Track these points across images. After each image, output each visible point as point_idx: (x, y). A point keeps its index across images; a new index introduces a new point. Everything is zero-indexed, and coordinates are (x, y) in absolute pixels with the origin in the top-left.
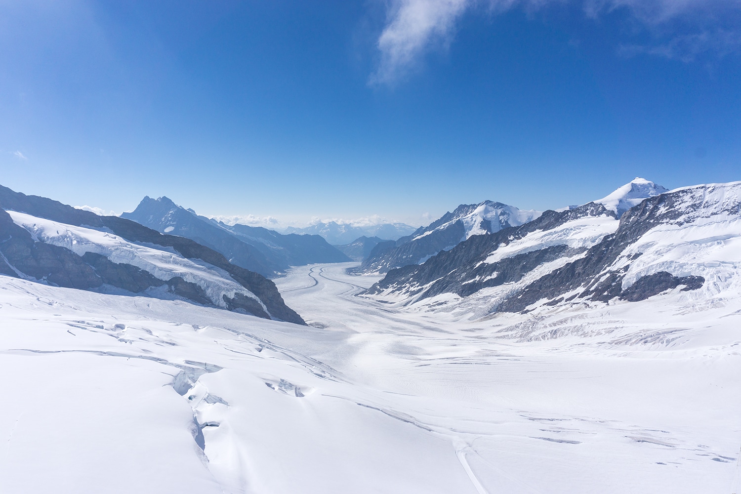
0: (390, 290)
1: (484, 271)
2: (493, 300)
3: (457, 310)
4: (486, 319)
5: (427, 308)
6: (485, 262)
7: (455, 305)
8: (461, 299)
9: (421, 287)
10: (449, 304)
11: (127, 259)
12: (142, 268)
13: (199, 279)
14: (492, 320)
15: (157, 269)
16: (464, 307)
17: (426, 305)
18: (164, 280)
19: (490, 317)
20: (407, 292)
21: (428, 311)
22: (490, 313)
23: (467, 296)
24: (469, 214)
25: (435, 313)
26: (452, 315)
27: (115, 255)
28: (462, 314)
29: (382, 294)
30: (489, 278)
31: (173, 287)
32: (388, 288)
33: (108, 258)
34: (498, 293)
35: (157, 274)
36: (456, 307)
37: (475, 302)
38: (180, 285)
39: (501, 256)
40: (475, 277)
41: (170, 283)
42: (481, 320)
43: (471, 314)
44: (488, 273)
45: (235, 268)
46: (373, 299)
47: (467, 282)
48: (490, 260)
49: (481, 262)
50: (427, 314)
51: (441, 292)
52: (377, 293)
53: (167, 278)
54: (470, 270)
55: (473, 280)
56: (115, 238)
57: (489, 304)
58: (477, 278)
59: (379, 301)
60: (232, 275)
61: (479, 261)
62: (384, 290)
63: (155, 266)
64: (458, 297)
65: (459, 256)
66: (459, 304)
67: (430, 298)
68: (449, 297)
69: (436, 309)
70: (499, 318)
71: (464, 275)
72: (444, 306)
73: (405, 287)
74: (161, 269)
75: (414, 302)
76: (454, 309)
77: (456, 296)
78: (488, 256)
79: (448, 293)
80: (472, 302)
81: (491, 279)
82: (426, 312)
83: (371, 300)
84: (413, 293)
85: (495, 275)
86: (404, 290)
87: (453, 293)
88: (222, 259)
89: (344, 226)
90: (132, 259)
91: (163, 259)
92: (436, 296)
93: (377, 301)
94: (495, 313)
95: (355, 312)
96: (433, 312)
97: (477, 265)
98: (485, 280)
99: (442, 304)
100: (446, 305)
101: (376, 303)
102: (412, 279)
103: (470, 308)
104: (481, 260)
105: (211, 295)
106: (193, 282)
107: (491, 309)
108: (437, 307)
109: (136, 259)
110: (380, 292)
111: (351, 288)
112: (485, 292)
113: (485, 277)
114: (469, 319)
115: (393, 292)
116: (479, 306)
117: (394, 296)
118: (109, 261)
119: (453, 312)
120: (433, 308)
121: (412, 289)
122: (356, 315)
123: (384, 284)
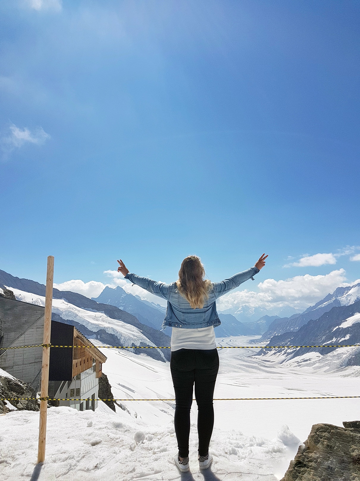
0: (273, 352)
1: (339, 334)
2: (344, 356)
3: (317, 365)
4: (337, 371)
5: (296, 364)
6: (340, 327)
7: (316, 361)
8: (321, 356)
9: (295, 349)
10: (312, 361)
11: (72, 317)
12: (81, 323)
13: (116, 332)
14: (342, 372)
15: (90, 324)
16: (322, 363)
17: (296, 362)
18: (94, 331)
19: (341, 370)
20: (285, 353)
21: (296, 366)
22: (342, 366)
23: (326, 354)
24: (345, 294)
25: (301, 367)
26: (313, 369)
27: (65, 314)
28: (320, 367)
29: (266, 355)
30: (343, 339)
31: (99, 336)
32: (271, 350)
33: (60, 316)
34: (348, 351)
35: (89, 328)
36: (316, 363)
37: (331, 358)
38: (103, 335)
39: (353, 322)
40: (333, 339)
41: (97, 333)
42: (334, 372)
43: (327, 368)
44: (343, 335)
45: (144, 327)
46: (259, 359)
47: (326, 343)
48: (345, 325)
49: (337, 327)
50: (295, 368)
51: (308, 352)
52: (263, 354)
53: (95, 330)
54: (328, 333)
55: (331, 341)
56: (68, 304)
57: (341, 359)
58: (334, 340)
59: (264, 360)
60: (141, 331)
61: (335, 327)
62: (268, 353)
63: (89, 322)
64: (319, 355)
65: (324, 324)
66: (319, 360)
67: (299, 357)
68: (313, 355)
69: (302, 365)
70: (348, 370)
71: (324, 337)
72: (308, 362)
73: (284, 350)
74: (92, 324)
75: (288, 360)
76: (315, 364)
77: (318, 354)
78: (342, 322)
79: (312, 352)
80: (329, 358)
81: (345, 340)
82: (294, 367)
83: (257, 360)
84: (289, 354)
85: (348, 337)
86: (283, 352)
87: (316, 352)
88: (135, 320)
89: (254, 309)
90: (75, 317)
91: (95, 318)
92: (303, 355)
93: (262, 360)
94: (345, 367)
95: (239, 366)
96: (299, 367)
97: (334, 330)
98: (340, 341)
99: (307, 360)
100: (310, 361)
101: (260, 362)
102: (289, 343)
103: (326, 363)
104: (337, 325)
105: (123, 343)
106: (113, 333)
107: (342, 363)
108: (303, 363)
109: (78, 317)
110: (265, 354)
111: (247, 352)
112: (340, 350)
113: (341, 339)
114: (325, 372)
115: (275, 354)
116: (334, 362)
117: (275, 357)
118: (61, 318)
119: (313, 366)
120: (300, 364)
121: (289, 351)
122: (240, 368)
123: (268, 348)
